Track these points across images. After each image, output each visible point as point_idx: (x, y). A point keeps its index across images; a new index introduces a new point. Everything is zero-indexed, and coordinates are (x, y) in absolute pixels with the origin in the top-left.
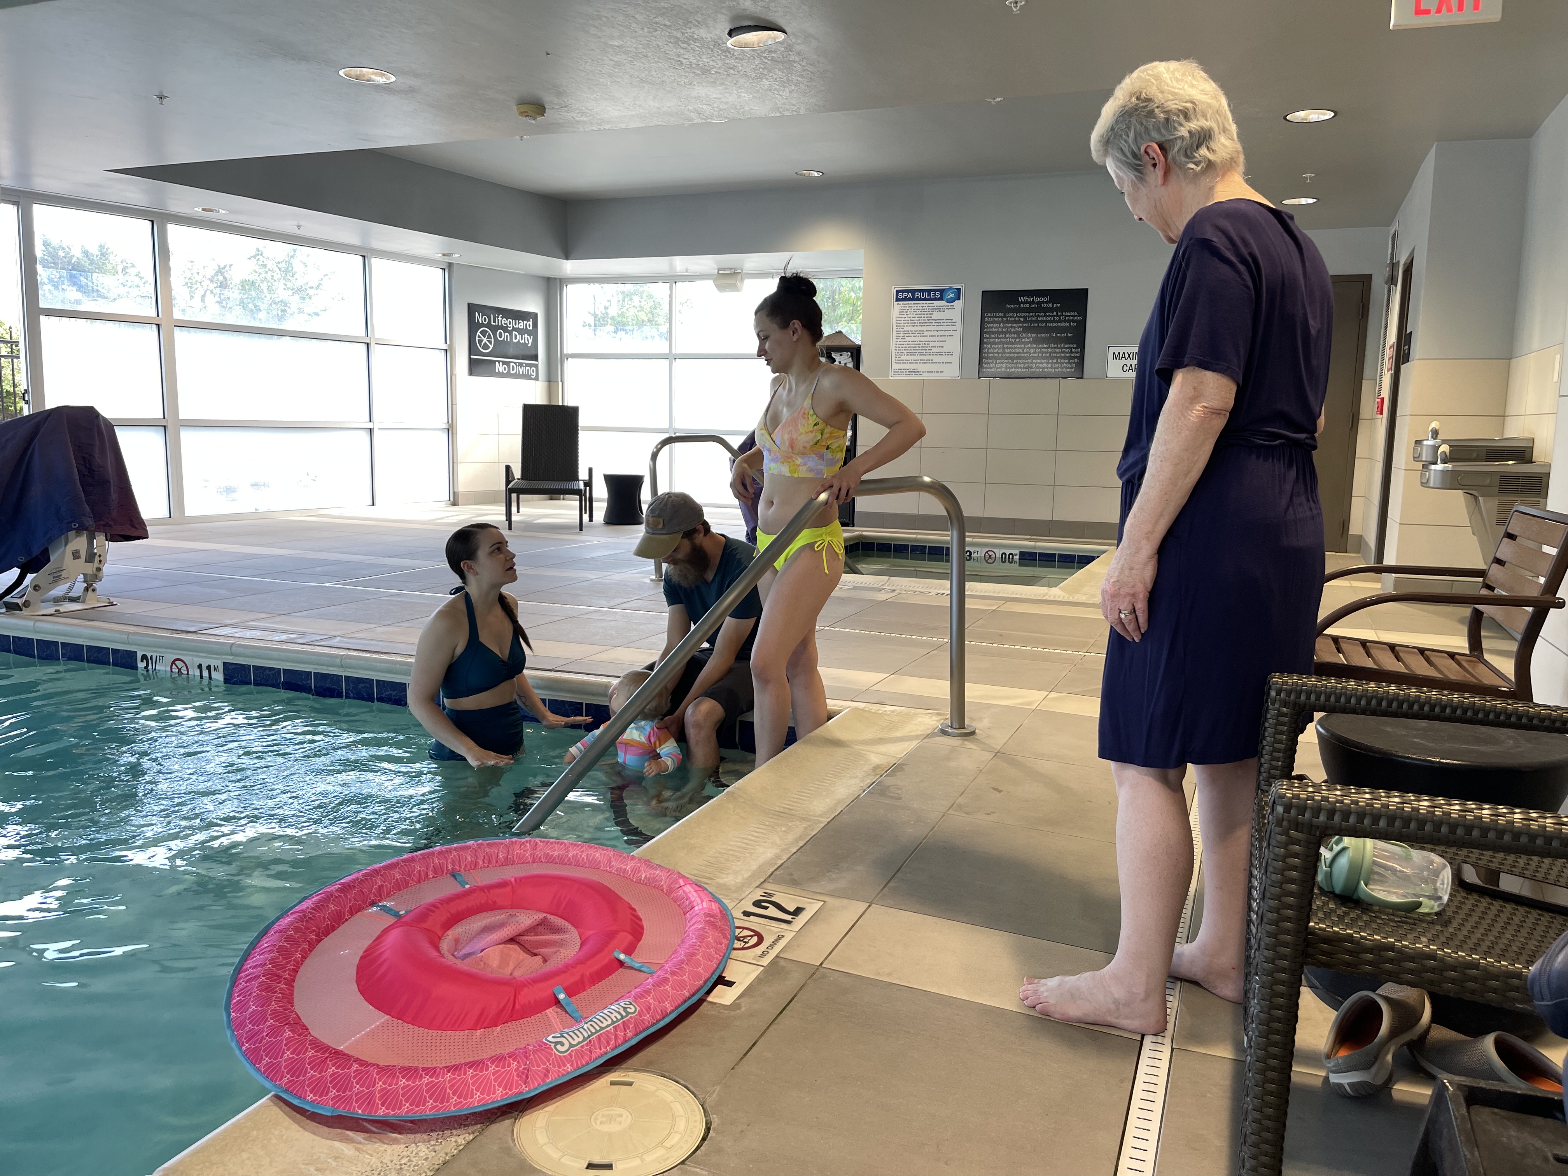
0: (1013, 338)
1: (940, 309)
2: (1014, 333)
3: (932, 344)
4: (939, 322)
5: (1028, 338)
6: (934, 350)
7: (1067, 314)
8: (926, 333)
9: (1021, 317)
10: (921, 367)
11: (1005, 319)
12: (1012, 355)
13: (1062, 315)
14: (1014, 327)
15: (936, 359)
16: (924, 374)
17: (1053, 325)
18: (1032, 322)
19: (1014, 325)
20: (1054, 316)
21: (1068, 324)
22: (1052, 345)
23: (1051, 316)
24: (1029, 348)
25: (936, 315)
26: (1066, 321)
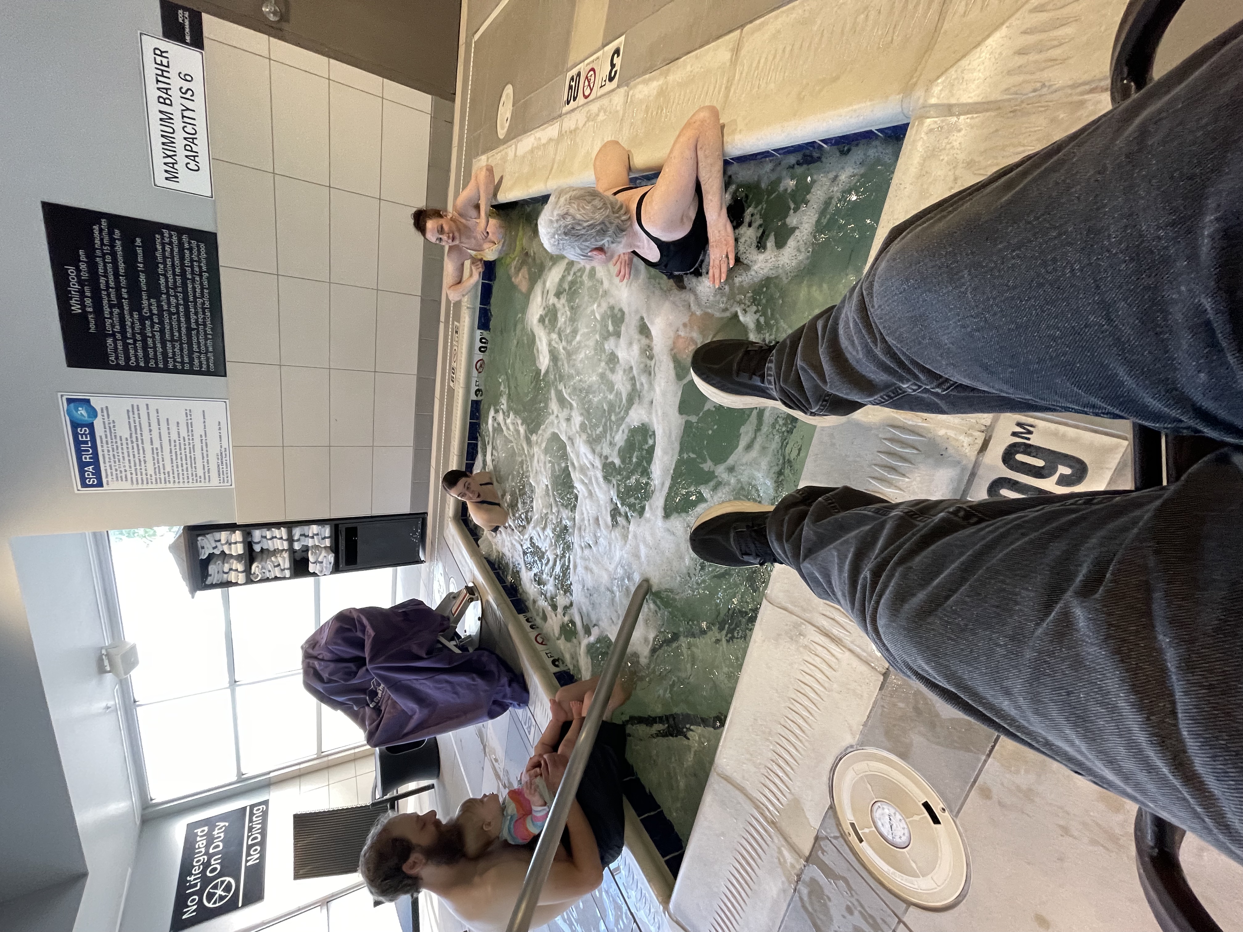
0: (152, 326)
1: (111, 428)
2: (143, 325)
3: (174, 436)
4: (135, 428)
5: (150, 305)
6: (184, 433)
7: (97, 241)
8: (157, 444)
9: (111, 313)
10: (214, 449)
11: (118, 336)
12: (184, 331)
13: (102, 250)
14: (133, 323)
15: (198, 430)
16: (225, 444)
17: (122, 266)
18: (119, 297)
19: (128, 323)
20: (105, 263)
21: (118, 243)
22: (160, 271)
23: (105, 266)
24: (169, 304)
25: (123, 431)
26: (112, 246)
